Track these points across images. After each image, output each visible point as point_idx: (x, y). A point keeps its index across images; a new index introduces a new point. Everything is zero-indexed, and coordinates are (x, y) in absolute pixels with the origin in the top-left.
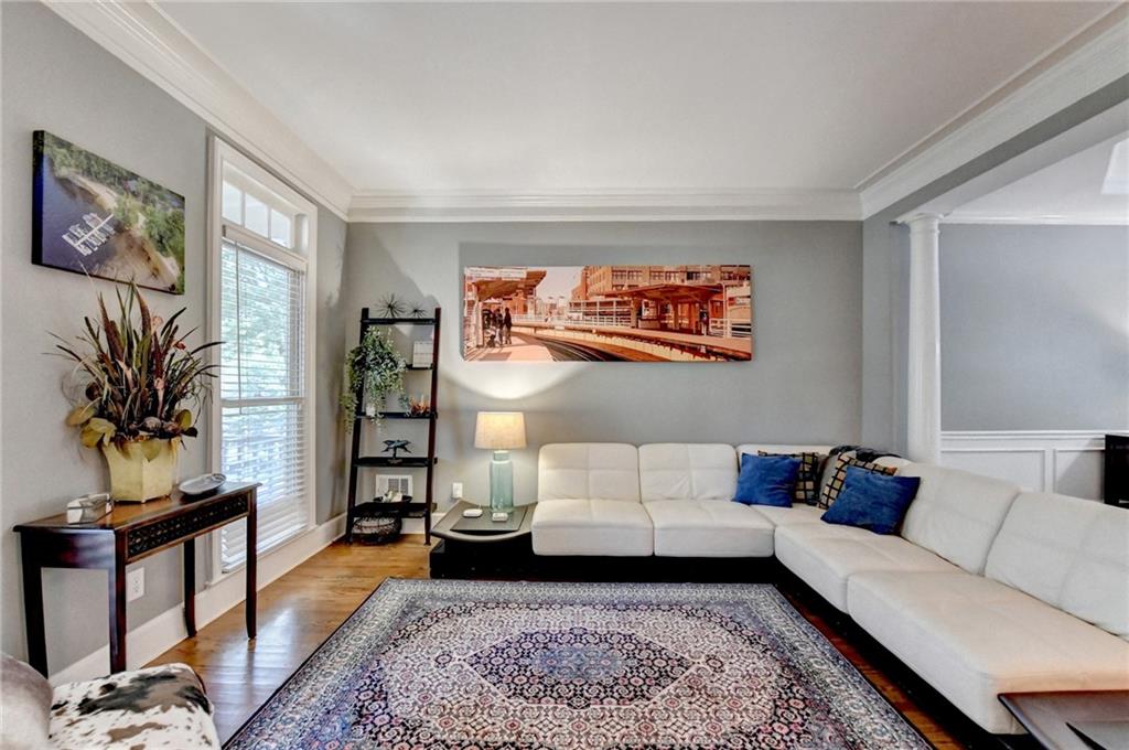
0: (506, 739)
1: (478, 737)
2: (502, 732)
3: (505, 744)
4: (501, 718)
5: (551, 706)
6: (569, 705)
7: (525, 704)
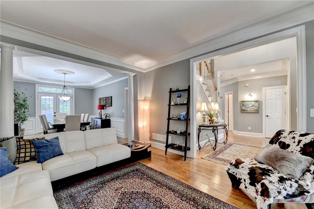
0: (182, 202)
1: (188, 205)
2: (182, 203)
3: (183, 201)
4: (180, 206)
5: (165, 202)
6: (161, 200)
7: (171, 206)
